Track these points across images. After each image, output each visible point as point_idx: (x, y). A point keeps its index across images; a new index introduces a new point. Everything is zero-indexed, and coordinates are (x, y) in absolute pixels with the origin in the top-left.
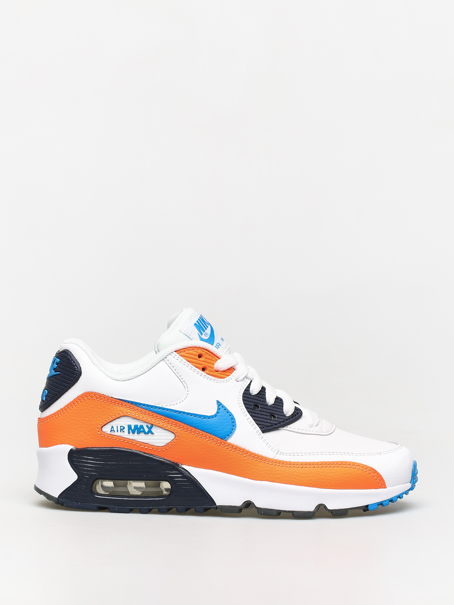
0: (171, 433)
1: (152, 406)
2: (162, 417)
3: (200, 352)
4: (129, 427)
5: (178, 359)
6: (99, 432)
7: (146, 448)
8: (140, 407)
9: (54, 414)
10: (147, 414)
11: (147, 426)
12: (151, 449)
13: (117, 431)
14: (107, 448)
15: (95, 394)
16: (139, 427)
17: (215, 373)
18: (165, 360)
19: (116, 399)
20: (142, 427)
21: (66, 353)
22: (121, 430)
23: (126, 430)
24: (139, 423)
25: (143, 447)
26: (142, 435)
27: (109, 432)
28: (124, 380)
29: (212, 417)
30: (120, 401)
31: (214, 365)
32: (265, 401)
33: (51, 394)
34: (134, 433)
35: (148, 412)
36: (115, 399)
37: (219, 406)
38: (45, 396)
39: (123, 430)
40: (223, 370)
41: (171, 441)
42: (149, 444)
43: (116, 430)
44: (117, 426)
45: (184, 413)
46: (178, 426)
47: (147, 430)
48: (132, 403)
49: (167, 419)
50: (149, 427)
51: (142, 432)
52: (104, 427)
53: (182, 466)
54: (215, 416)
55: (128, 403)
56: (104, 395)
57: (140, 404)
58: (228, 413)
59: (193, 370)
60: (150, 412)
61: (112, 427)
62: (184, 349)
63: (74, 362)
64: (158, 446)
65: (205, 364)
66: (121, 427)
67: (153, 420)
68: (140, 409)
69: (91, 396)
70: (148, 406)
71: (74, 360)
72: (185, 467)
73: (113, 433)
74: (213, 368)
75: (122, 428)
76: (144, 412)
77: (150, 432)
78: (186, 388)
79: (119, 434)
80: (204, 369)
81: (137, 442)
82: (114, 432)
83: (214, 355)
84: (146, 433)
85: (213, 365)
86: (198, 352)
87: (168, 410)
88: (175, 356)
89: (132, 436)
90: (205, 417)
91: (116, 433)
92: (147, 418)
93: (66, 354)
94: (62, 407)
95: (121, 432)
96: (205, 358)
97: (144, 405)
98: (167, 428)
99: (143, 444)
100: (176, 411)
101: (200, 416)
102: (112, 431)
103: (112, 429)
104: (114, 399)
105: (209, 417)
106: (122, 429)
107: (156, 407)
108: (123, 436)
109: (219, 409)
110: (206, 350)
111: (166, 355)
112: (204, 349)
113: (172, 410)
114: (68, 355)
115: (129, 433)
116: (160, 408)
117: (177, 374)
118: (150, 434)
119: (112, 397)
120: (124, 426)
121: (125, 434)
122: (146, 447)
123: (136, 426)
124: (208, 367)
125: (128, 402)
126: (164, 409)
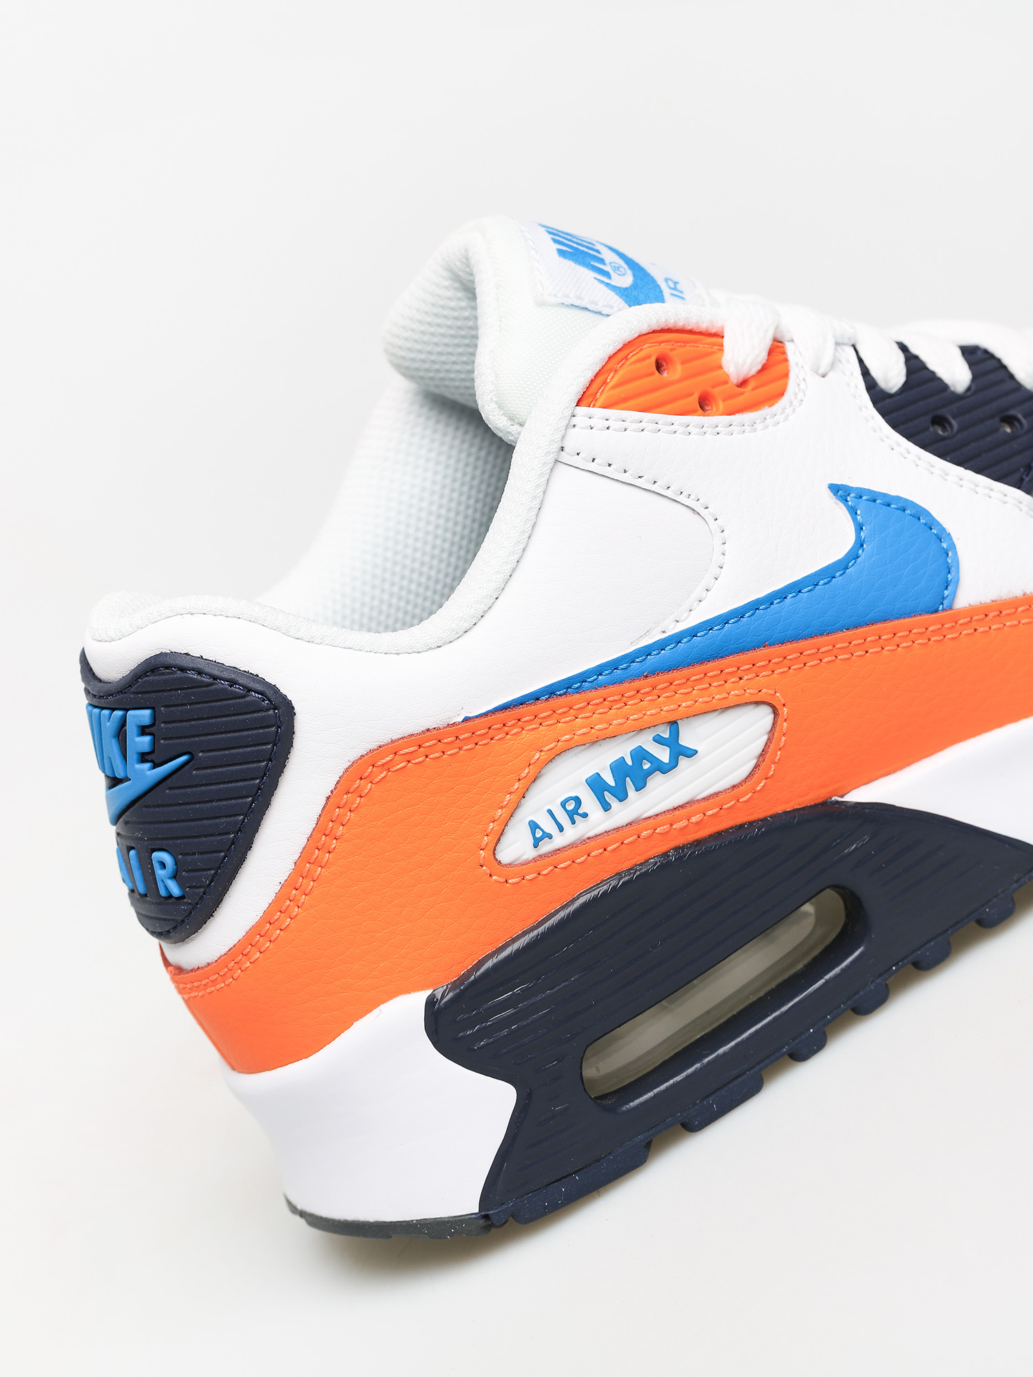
0: (752, 707)
1: (630, 658)
2: (692, 670)
3: (651, 350)
4: (596, 784)
5: (607, 424)
6: (494, 877)
7: (697, 823)
8: (590, 689)
9: (268, 919)
10: (630, 697)
11: (659, 740)
12: (718, 812)
13: (561, 829)
14: (557, 912)
15: (394, 748)
16: (630, 763)
17: (742, 393)
18: (564, 457)
19: (486, 714)
20: (640, 755)
21: (167, 668)
22: (572, 815)
23: (590, 803)
24: (622, 750)
25: (684, 823)
26: (657, 783)
27: (530, 853)
28: (466, 625)
29: (853, 556)
30: (507, 713)
31: (721, 367)
32: (943, 387)
33: (202, 853)
34: (622, 796)
35: (629, 688)
36: (482, 720)
37: (847, 501)
38: (170, 878)
39: (580, 811)
40: (759, 367)
41: (766, 737)
42: (698, 801)
43: (549, 826)
44: (550, 812)
45: (754, 606)
46: (764, 666)
47: (664, 755)
48: (551, 692)
49: (712, 667)
50: (666, 735)
51: (650, 773)
52: (499, 847)
53: (846, 798)
54: (860, 544)
55: (538, 699)
56: (428, 730)
57: (582, 678)
58: (889, 505)
59: (681, 430)
60: (637, 684)
61: (534, 826)
62: (597, 376)
63: (233, 683)
64: (734, 787)
65: (698, 385)
66: (563, 805)
67: (666, 704)
68: (594, 693)
69: (383, 765)
70: (614, 665)
71: (225, 675)
72: (859, 795)
73: (546, 847)
74: (726, 382)
75: (571, 806)
76: (616, 698)
77: (681, 753)
78: (703, 512)
79: (572, 833)
80: (704, 404)
81: (651, 821)
82: (550, 837)
83: (691, 332)
84: (664, 769)
85: (721, 371)
86: (649, 357)
87: (692, 633)
88: (592, 422)
89: (622, 813)
90: (829, 573)
91: (559, 841)
92: (640, 711)
93: (174, 673)
94: (283, 877)
95: (573, 822)
96: (683, 363)
97: (599, 670)
98: (732, 700)
99: (677, 812)
100: (724, 620)
101: (812, 581)
102: (541, 839)
103: (534, 834)
104: (477, 721)
105: (842, 566)
106: (574, 810)
107: (646, 651)
108: (591, 834)
109: (853, 512)
110: (662, 331)
111: (558, 436)
112: (654, 332)
113: (708, 626)
114: (183, 669)
115: (606, 807)
116: (661, 646)
117: (638, 482)
118: (683, 761)
119: (466, 719)
120: (573, 795)
121: (597, 821)
122: (693, 819)
123: (619, 768)
124: (713, 387)
125: (535, 697)
126: (677, 639)
